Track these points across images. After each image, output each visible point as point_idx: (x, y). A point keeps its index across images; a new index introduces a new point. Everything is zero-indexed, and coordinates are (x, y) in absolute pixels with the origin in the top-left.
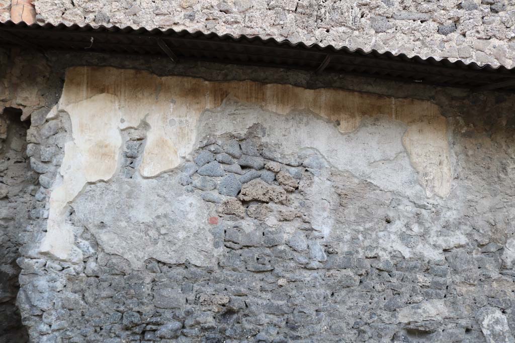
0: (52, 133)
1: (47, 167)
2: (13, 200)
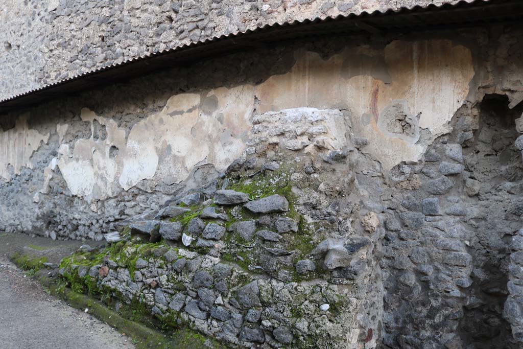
2: (484, 198)
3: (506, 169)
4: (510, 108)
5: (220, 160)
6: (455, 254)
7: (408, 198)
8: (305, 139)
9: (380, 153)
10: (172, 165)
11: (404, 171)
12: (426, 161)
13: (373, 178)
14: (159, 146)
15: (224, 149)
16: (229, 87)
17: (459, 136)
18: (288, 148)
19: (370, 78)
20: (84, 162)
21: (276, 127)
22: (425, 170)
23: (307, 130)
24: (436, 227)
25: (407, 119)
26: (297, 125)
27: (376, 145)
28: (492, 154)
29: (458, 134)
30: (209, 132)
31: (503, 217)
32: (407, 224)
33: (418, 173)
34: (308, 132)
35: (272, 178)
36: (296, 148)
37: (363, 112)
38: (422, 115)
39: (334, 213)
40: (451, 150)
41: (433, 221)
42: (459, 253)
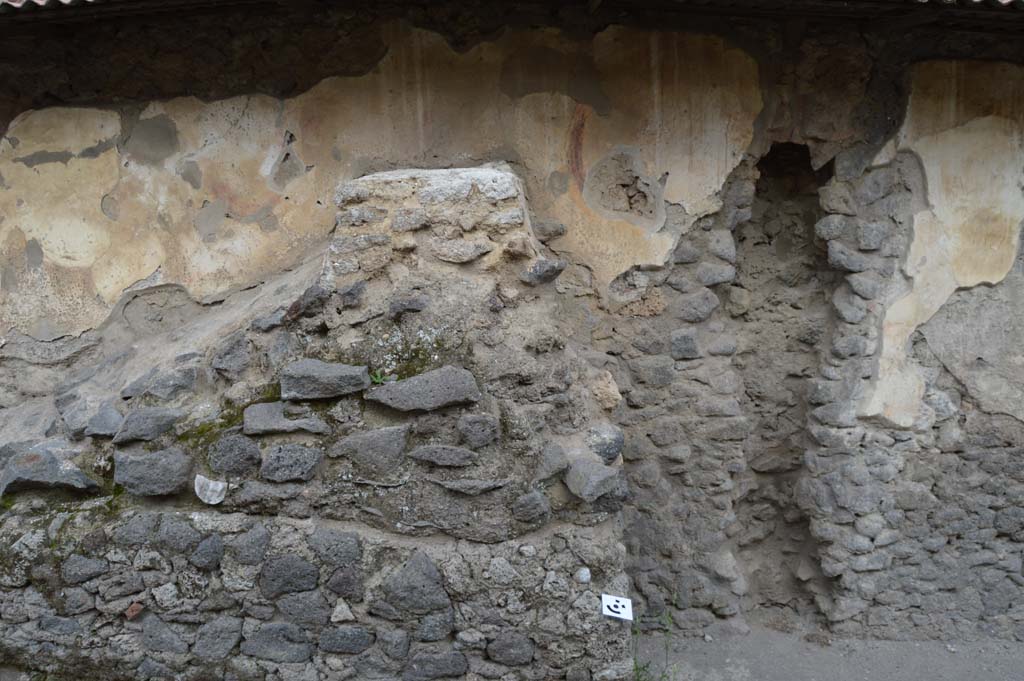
0: (882, 194)
1: (868, 260)
2: (753, 318)
3: (787, 267)
4: (815, 169)
5: (198, 274)
6: (727, 422)
7: (644, 332)
8: (481, 238)
9: (590, 250)
10: (49, 291)
11: (636, 283)
12: (676, 264)
13: (576, 299)
15: (209, 248)
16: (207, 98)
17: (731, 216)
18: (443, 258)
19: (565, 99)
21: (409, 212)
22: (673, 279)
23: (485, 218)
24: (696, 380)
25: (640, 185)
26: (459, 208)
27: (580, 235)
28: (764, 243)
29: (729, 212)
30: (160, 208)
31: (784, 348)
32: (645, 379)
33: (660, 286)
34: (487, 222)
35: (420, 328)
36: (465, 259)
37: (552, 169)
38: (669, 178)
39: (562, 387)
40: (718, 241)
41: (689, 368)
42: (735, 418)
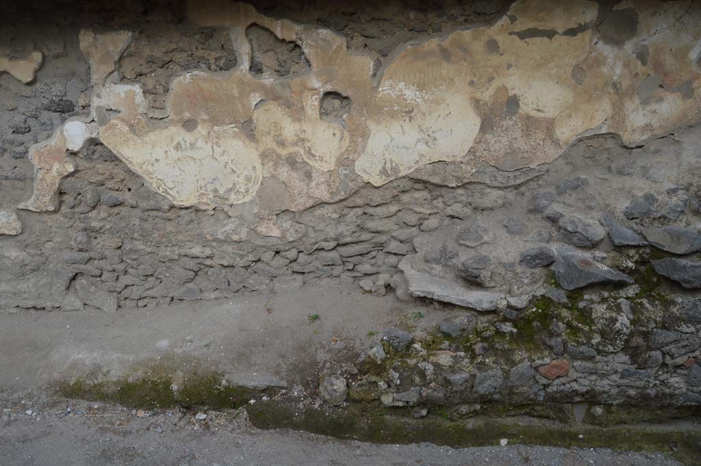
5: (632, 126)
14: (487, 95)
15: (644, 109)
20: (216, 128)
